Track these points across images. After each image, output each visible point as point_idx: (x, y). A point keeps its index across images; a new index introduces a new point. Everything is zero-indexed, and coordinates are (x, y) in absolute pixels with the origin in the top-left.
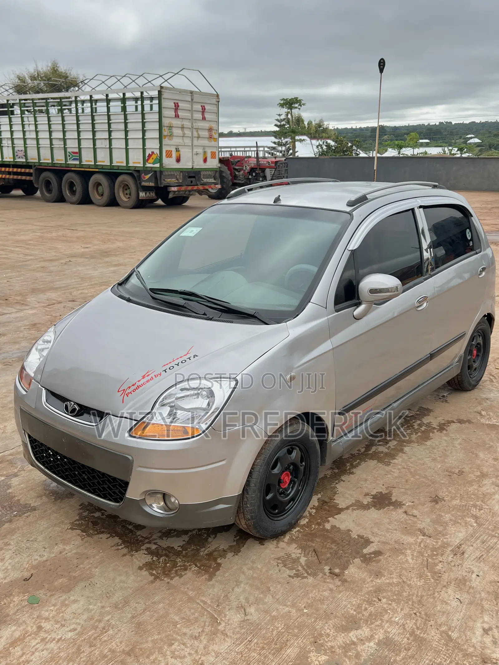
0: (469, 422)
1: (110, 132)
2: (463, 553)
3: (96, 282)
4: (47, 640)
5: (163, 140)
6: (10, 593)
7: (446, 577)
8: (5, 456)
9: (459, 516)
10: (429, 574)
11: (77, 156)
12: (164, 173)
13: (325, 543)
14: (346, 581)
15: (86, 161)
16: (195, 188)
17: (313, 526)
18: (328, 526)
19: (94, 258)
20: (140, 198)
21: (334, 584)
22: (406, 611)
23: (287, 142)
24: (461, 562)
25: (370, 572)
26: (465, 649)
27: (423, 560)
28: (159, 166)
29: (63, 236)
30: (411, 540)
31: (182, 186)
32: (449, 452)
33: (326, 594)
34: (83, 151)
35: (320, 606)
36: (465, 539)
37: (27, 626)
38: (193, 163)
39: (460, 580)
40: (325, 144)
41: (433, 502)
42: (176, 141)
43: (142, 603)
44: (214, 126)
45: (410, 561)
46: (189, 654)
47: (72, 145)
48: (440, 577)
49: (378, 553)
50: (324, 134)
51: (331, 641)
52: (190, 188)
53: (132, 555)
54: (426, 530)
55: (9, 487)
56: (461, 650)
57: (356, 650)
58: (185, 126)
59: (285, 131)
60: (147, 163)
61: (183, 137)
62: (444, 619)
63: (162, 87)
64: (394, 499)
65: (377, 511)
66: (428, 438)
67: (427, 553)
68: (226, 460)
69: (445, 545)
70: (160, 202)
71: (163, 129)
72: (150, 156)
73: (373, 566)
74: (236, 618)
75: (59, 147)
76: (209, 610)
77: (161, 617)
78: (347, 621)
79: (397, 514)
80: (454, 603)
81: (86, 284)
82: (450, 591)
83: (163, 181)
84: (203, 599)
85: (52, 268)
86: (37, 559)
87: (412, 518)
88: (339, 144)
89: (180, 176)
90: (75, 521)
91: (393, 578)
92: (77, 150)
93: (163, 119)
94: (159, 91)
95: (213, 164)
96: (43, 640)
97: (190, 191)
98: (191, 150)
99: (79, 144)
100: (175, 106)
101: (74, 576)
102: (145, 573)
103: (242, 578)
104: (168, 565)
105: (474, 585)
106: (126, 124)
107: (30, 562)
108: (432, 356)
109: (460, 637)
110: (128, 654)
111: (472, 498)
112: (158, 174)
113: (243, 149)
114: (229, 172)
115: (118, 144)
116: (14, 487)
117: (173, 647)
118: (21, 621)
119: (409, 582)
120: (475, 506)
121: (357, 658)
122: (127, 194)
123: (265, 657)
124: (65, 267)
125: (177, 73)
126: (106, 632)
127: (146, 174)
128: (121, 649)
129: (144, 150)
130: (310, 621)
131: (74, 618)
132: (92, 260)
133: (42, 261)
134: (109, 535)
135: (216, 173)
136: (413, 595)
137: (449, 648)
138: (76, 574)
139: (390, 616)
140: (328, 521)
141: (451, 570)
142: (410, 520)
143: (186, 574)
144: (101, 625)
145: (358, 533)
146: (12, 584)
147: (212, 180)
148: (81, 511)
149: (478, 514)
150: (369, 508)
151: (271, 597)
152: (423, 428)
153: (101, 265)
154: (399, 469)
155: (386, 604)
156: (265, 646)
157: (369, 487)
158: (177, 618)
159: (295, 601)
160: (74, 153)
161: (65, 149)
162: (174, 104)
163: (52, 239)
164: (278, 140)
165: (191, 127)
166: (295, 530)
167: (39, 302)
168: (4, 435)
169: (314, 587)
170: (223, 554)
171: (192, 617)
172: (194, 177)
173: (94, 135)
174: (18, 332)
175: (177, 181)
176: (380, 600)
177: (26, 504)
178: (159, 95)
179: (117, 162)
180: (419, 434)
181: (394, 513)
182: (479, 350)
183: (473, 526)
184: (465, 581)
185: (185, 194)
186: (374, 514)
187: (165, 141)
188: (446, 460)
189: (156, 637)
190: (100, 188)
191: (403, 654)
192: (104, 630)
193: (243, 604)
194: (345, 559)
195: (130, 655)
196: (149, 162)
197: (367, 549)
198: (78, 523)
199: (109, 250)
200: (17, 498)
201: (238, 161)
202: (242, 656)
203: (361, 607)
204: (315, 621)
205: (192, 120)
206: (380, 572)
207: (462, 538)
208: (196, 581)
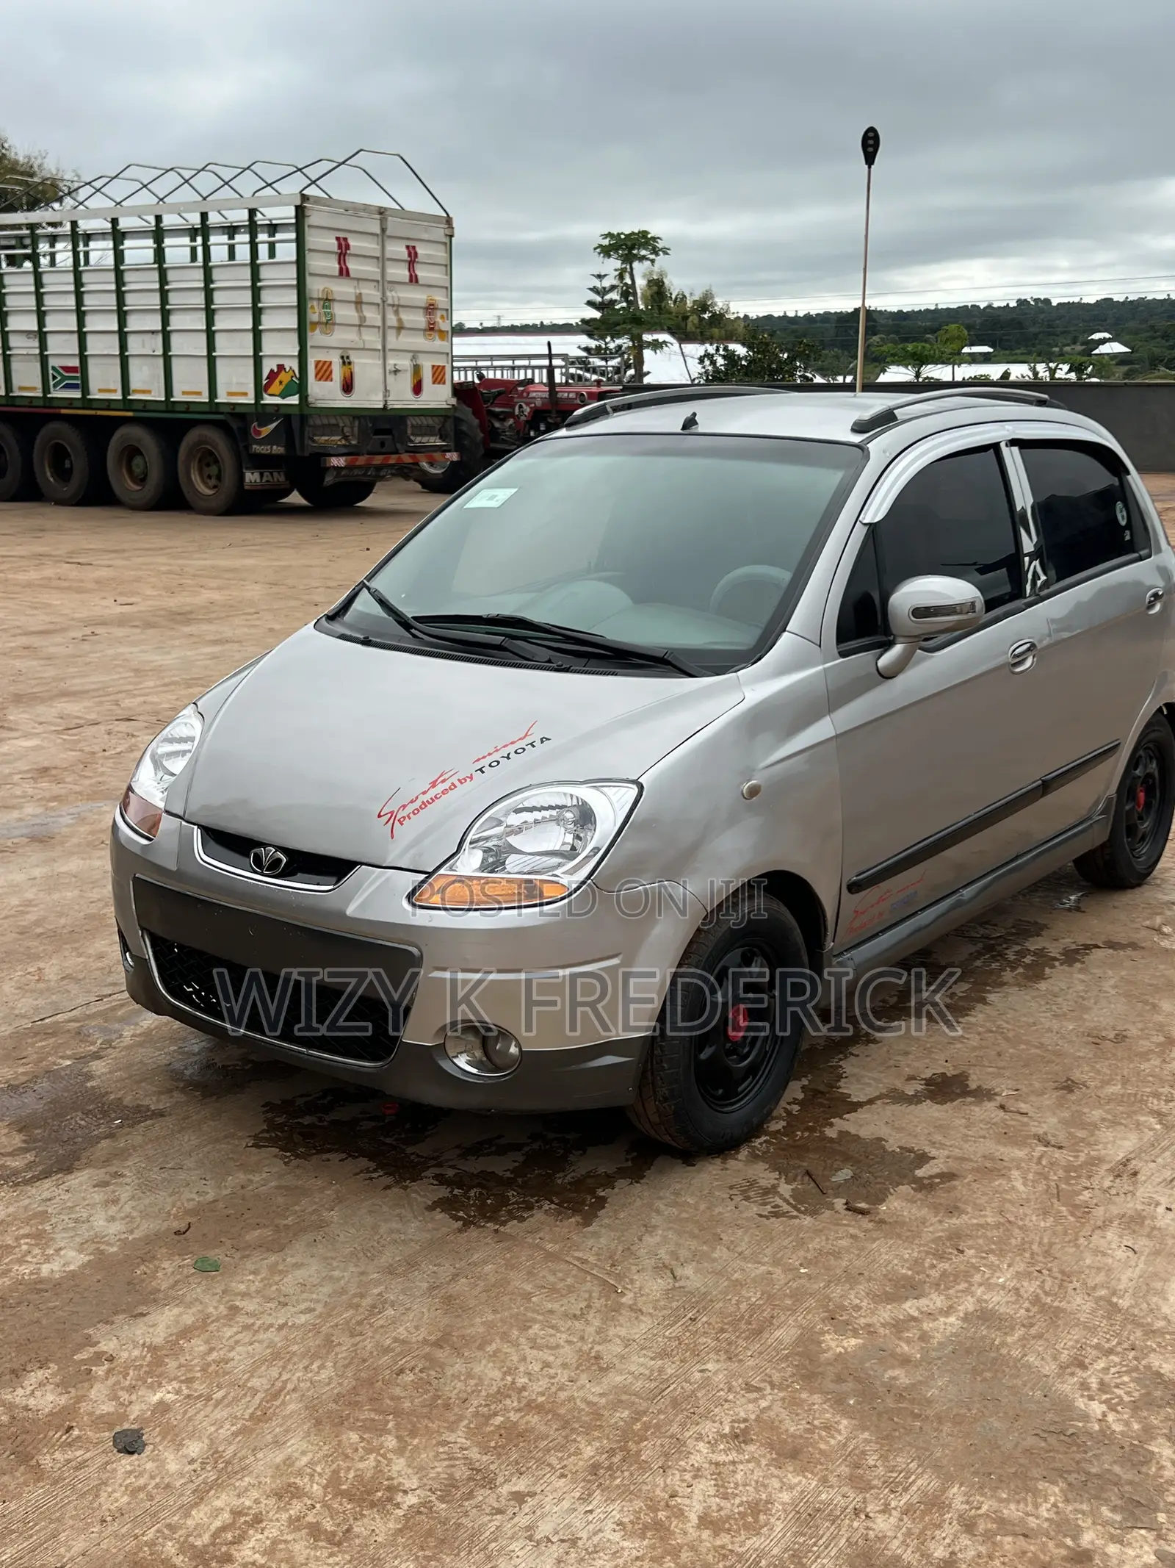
0: (1134, 946)
1: (165, 314)
2: (1135, 1174)
3: (174, 679)
4: (256, 1327)
5: (309, 334)
6: (150, 1254)
7: (1102, 1213)
8: (58, 1022)
9: (1122, 1113)
10: (1064, 1209)
11: (76, 378)
12: (311, 422)
13: (829, 1161)
14: (882, 1222)
15: (101, 391)
16: (393, 459)
17: (799, 1133)
18: (831, 1133)
19: (154, 627)
20: (246, 487)
21: (860, 1228)
22: (1021, 1267)
23: (620, 347)
24: (1131, 1188)
25: (936, 1208)
26: (1148, 1324)
27: (1049, 1187)
28: (297, 402)
29: (59, 579)
30: (1019, 1153)
31: (358, 454)
32: (1092, 1001)
33: (843, 1243)
34: (92, 363)
35: (832, 1262)
36: (1137, 1151)
37: (206, 1307)
38: (385, 396)
39: (1131, 1217)
40: (721, 352)
41: (1061, 1089)
42: (341, 337)
43: (447, 1265)
44: (440, 298)
45: (1021, 1188)
46: (567, 1342)
47: (62, 349)
48: (1088, 1213)
49: (948, 1176)
50: (716, 331)
51: (865, 1317)
52: (378, 460)
53: (405, 1188)
54: (1050, 1137)
55: (89, 1077)
56: (1140, 1325)
57: (921, 1329)
58: (365, 299)
59: (614, 319)
60: (265, 396)
61: (360, 326)
62: (1100, 1278)
63: (305, 198)
64: (973, 1086)
65: (936, 1106)
66: (1040, 977)
67: (1055, 1174)
68: (621, 957)
69: (1095, 1162)
70: (295, 498)
71: (309, 306)
72: (273, 376)
73: (941, 1197)
74: (656, 1286)
75: (28, 355)
76: (594, 1272)
77: (493, 1286)
78: (895, 1286)
79: (985, 1112)
80: (1121, 1254)
81: (151, 684)
82: (1110, 1235)
83: (310, 443)
84: (580, 1255)
85: (52, 650)
86: (193, 1200)
87: (1018, 1117)
88: (758, 352)
89: (352, 428)
90: (261, 1132)
91: (985, 1216)
92: (75, 362)
93: (309, 280)
94: (297, 208)
95: (438, 397)
96: (247, 1327)
97: (379, 468)
98: (381, 362)
99: (82, 345)
100: (340, 246)
101: (285, 1225)
102: (439, 1216)
103: (656, 1219)
104: (489, 1201)
105: (1159, 1224)
106: (209, 293)
107: (179, 1204)
108: (1046, 787)
109: (1137, 1304)
110: (438, 1344)
111: (1149, 1082)
112: (296, 424)
113: (509, 363)
114: (476, 422)
115: (188, 345)
116: (100, 1077)
117: (530, 1331)
118: (188, 1299)
119: (1021, 1223)
120: (1157, 1095)
121: (923, 1341)
122: (209, 477)
123: (729, 1344)
124: (86, 647)
125: (344, 163)
126: (380, 1313)
127: (264, 423)
128: (420, 1338)
129: (258, 360)
130: (816, 1287)
131: (302, 1292)
132: (150, 631)
133: (20, 635)
134: (344, 1155)
135: (445, 421)
136: (1031, 1243)
137: (1113, 1322)
138: (289, 1221)
139: (987, 1276)
140: (831, 1125)
141: (1110, 1201)
142: (1012, 1119)
143: (532, 1216)
144: (367, 1302)
145: (900, 1144)
146: (151, 1241)
147: (435, 441)
148: (270, 1115)
149: (1164, 1108)
150: (919, 1102)
151: (725, 1249)
152: (1028, 960)
153: (177, 643)
154: (979, 1034)
155: (976, 1257)
156: (726, 1327)
157: (916, 1064)
158: (529, 1288)
159: (779, 1255)
160: (67, 369)
161: (44, 359)
162: (336, 242)
163: (29, 585)
164: (597, 343)
165: (379, 301)
166: (759, 1141)
167: (41, 723)
168: (41, 985)
169: (818, 1232)
170: (609, 1181)
171: (560, 1285)
172: (388, 432)
173: (122, 322)
174: (8, 786)
175: (343, 442)
176: (962, 1252)
177: (138, 1106)
178: (297, 217)
179: (184, 393)
180: (1021, 970)
181: (977, 1109)
182: (1150, 792)
183: (1154, 1129)
184: (1144, 1218)
185: (365, 475)
186: (931, 1111)
187: (315, 338)
188: (1086, 1016)
189: (491, 1317)
190: (138, 461)
191: (1019, 1333)
192: (375, 1309)
193: (667, 1262)
194: (878, 1186)
195: (441, 1347)
196: (270, 391)
197: (923, 1169)
198: (267, 1135)
199: (188, 608)
200: (112, 1097)
201: (500, 393)
202: (680, 1344)
203: (923, 1263)
204: (827, 1286)
205: (383, 283)
206: (957, 1208)
207: (1131, 1149)
208: (558, 1226)
